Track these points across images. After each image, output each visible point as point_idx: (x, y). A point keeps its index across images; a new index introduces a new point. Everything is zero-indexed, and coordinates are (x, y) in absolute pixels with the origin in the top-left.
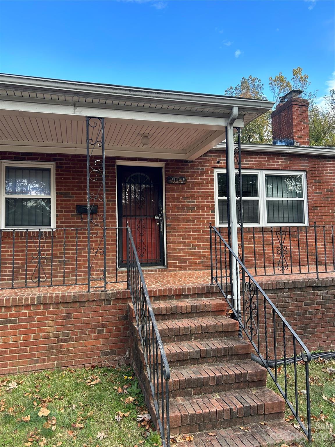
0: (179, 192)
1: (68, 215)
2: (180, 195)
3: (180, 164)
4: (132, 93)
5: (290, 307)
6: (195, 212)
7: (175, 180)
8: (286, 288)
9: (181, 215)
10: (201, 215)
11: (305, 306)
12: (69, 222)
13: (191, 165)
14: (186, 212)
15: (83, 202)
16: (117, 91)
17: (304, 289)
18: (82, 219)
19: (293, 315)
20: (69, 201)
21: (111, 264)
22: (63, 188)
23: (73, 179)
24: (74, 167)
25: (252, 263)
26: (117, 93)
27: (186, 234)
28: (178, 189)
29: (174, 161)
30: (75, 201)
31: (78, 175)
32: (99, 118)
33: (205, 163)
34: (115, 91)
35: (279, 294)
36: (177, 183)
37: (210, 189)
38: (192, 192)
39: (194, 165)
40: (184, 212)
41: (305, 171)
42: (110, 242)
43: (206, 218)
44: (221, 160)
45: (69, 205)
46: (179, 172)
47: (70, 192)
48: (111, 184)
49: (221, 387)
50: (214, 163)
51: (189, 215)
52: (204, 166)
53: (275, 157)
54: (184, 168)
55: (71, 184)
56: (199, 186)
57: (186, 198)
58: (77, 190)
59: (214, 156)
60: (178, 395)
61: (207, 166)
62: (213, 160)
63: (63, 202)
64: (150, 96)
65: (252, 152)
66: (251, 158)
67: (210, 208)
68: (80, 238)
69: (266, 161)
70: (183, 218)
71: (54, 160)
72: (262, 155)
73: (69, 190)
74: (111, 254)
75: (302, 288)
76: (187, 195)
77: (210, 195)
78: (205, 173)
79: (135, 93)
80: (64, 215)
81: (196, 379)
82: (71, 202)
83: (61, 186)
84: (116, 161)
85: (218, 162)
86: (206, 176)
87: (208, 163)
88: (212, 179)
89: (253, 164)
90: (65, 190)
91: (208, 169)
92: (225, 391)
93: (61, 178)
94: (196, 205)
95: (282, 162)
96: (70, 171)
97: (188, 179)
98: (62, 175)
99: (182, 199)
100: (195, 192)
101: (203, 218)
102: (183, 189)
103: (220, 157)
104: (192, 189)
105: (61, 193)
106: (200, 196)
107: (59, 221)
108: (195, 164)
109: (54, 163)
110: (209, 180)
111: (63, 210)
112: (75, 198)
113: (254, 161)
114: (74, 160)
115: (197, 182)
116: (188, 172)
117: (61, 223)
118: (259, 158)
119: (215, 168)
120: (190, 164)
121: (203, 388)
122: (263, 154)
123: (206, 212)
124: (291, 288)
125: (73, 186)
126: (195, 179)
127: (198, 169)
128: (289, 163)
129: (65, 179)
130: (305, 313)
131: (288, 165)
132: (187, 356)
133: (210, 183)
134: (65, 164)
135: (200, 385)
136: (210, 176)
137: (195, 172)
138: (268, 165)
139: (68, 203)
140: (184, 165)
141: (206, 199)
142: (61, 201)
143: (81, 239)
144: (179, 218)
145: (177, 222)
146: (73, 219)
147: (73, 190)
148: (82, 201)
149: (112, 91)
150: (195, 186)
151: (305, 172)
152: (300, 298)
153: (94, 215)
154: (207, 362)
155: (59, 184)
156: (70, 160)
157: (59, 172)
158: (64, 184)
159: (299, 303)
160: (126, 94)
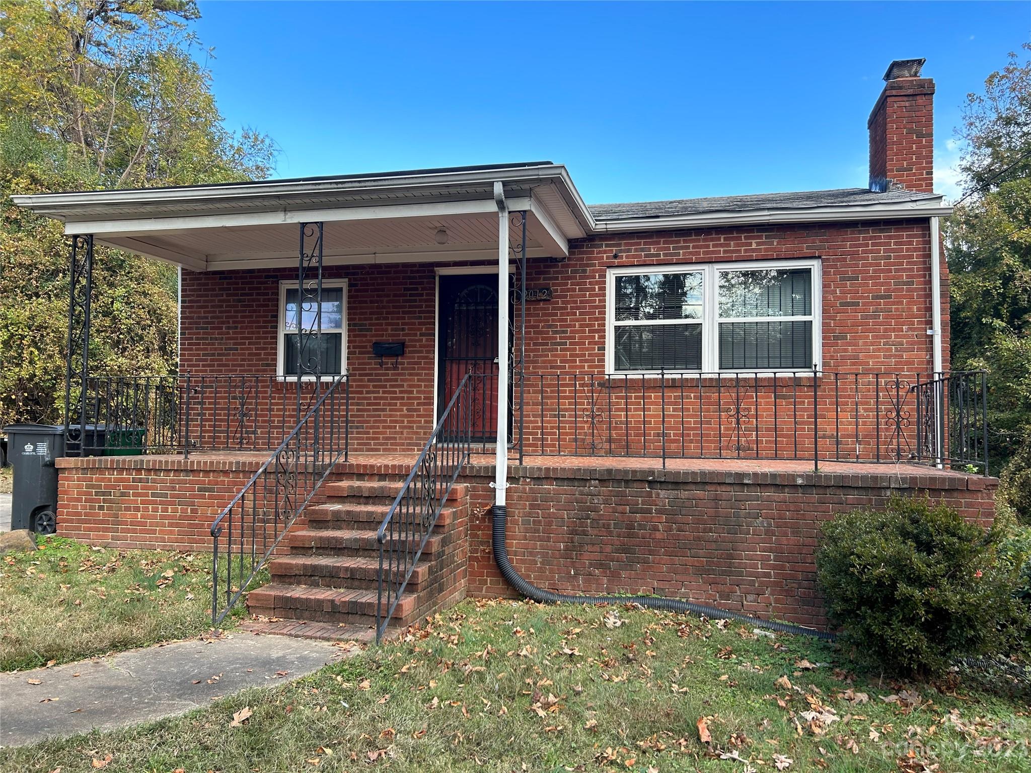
0: (538, 315)
1: (364, 358)
2: (540, 321)
3: (542, 265)
4: (340, 186)
5: (602, 513)
6: (567, 350)
7: (531, 295)
8: (595, 480)
9: (541, 356)
10: (577, 356)
11: (630, 513)
12: (364, 369)
13: (563, 266)
14: (550, 350)
15: (384, 338)
16: (320, 187)
17: (631, 485)
18: (381, 364)
19: (606, 527)
20: (366, 336)
21: (422, 435)
22: (357, 317)
23: (371, 302)
24: (373, 284)
25: (678, 446)
26: (323, 188)
27: (548, 390)
28: (538, 309)
29: (531, 260)
30: (373, 336)
31: (378, 296)
32: (316, 223)
33: (589, 259)
34: (317, 187)
35: (582, 488)
36: (533, 299)
37: (596, 307)
38: (562, 314)
39: (568, 266)
40: (546, 350)
41: (819, 257)
42: (422, 401)
43: (586, 361)
44: (621, 251)
45: (364, 342)
46: (539, 279)
47: (367, 322)
48: (426, 307)
49: (356, 583)
50: (608, 258)
51: (556, 356)
52: (588, 265)
53: (743, 236)
54: (549, 273)
55: (368, 311)
56: (576, 302)
57: (550, 326)
58: (377, 319)
59: (607, 246)
60: (303, 582)
61: (594, 265)
62: (605, 252)
63: (357, 339)
64: (365, 187)
65: (688, 230)
66: (685, 241)
67: (596, 343)
68: (379, 392)
69: (721, 245)
70: (544, 362)
71: (346, 275)
72: (712, 234)
73: (365, 319)
74: (423, 419)
75: (627, 481)
76: (553, 320)
77: (597, 319)
78: (588, 277)
79: (343, 186)
80: (358, 358)
81: (323, 566)
82: (368, 338)
83: (355, 314)
84: (435, 269)
85: (615, 257)
86: (590, 283)
87: (595, 258)
88: (603, 289)
89: (691, 253)
90: (360, 319)
91: (594, 271)
92: (362, 589)
93: (354, 302)
94: (569, 338)
95: (758, 244)
96: (367, 291)
97: (556, 291)
98: (357, 296)
99: (543, 327)
100: (568, 314)
101: (581, 361)
102: (545, 309)
103: (619, 245)
104: (562, 308)
105: (355, 325)
106: (577, 320)
107: (351, 367)
108: (571, 262)
109: (347, 280)
110: (597, 290)
111: (357, 350)
112: (373, 332)
113: (694, 247)
114: (373, 273)
115: (571, 296)
116: (557, 278)
117: (354, 369)
118: (704, 240)
119: (608, 267)
120: (560, 264)
121: (333, 580)
122: (714, 232)
123: (587, 349)
124: (605, 480)
125: (371, 313)
126: (568, 290)
127: (576, 272)
128: (775, 244)
129: (360, 302)
130: (630, 527)
131: (773, 250)
132: (341, 543)
133: (597, 295)
134: (361, 279)
135: (328, 574)
136: (597, 283)
137: (569, 278)
138: (725, 252)
139: (364, 339)
140: (551, 267)
141: (587, 325)
142: (355, 336)
143: (381, 395)
144: (536, 362)
145: (533, 368)
146: (370, 364)
147: (371, 319)
148: (382, 335)
149: (314, 187)
150: (568, 302)
151: (820, 260)
152: (621, 500)
153: (400, 358)
154: (370, 557)
155: (352, 311)
156: (368, 273)
157: (353, 293)
158: (358, 311)
159: (620, 508)
160: (333, 188)
